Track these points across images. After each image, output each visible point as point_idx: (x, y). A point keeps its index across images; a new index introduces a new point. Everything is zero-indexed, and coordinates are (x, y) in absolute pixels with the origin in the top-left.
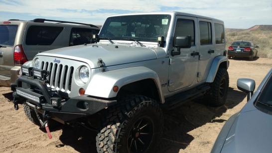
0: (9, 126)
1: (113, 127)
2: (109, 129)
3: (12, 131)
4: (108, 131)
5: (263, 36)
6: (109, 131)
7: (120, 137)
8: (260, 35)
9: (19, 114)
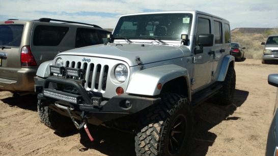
0: (19, 133)
1: (156, 125)
2: (150, 128)
3: (25, 137)
4: (150, 130)
5: (246, 38)
6: (152, 129)
7: (164, 135)
8: (243, 37)
9: (26, 119)
